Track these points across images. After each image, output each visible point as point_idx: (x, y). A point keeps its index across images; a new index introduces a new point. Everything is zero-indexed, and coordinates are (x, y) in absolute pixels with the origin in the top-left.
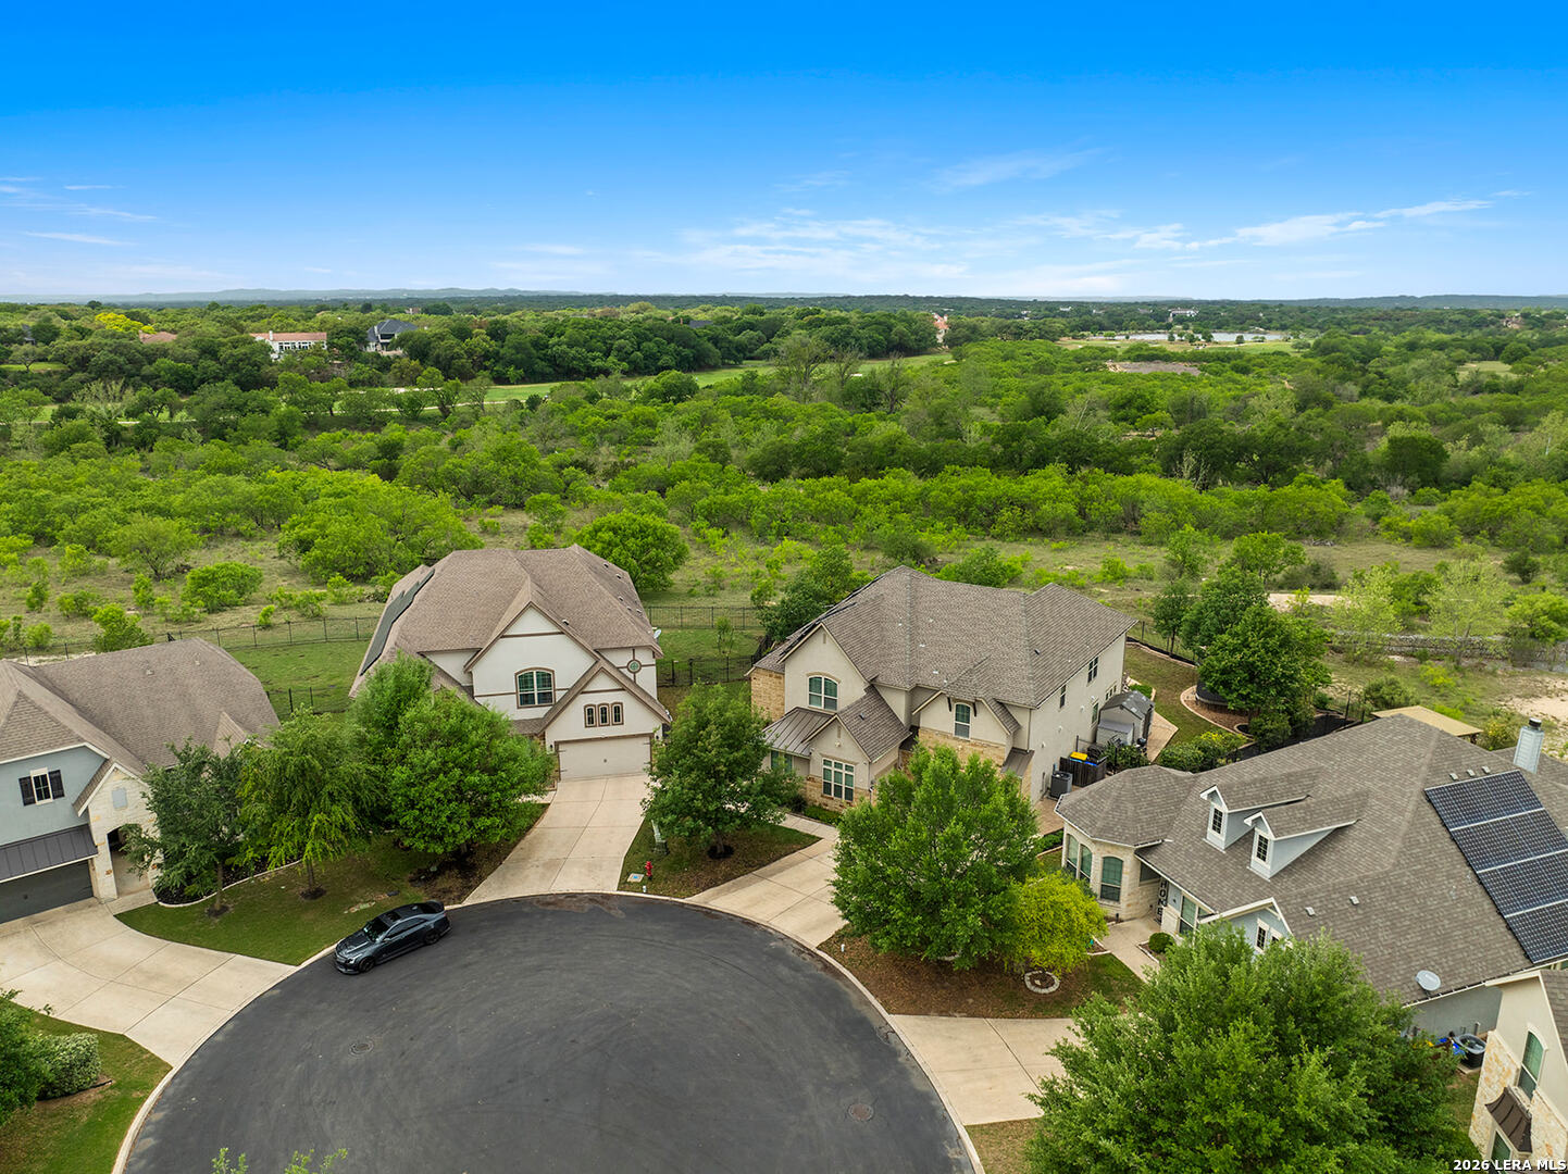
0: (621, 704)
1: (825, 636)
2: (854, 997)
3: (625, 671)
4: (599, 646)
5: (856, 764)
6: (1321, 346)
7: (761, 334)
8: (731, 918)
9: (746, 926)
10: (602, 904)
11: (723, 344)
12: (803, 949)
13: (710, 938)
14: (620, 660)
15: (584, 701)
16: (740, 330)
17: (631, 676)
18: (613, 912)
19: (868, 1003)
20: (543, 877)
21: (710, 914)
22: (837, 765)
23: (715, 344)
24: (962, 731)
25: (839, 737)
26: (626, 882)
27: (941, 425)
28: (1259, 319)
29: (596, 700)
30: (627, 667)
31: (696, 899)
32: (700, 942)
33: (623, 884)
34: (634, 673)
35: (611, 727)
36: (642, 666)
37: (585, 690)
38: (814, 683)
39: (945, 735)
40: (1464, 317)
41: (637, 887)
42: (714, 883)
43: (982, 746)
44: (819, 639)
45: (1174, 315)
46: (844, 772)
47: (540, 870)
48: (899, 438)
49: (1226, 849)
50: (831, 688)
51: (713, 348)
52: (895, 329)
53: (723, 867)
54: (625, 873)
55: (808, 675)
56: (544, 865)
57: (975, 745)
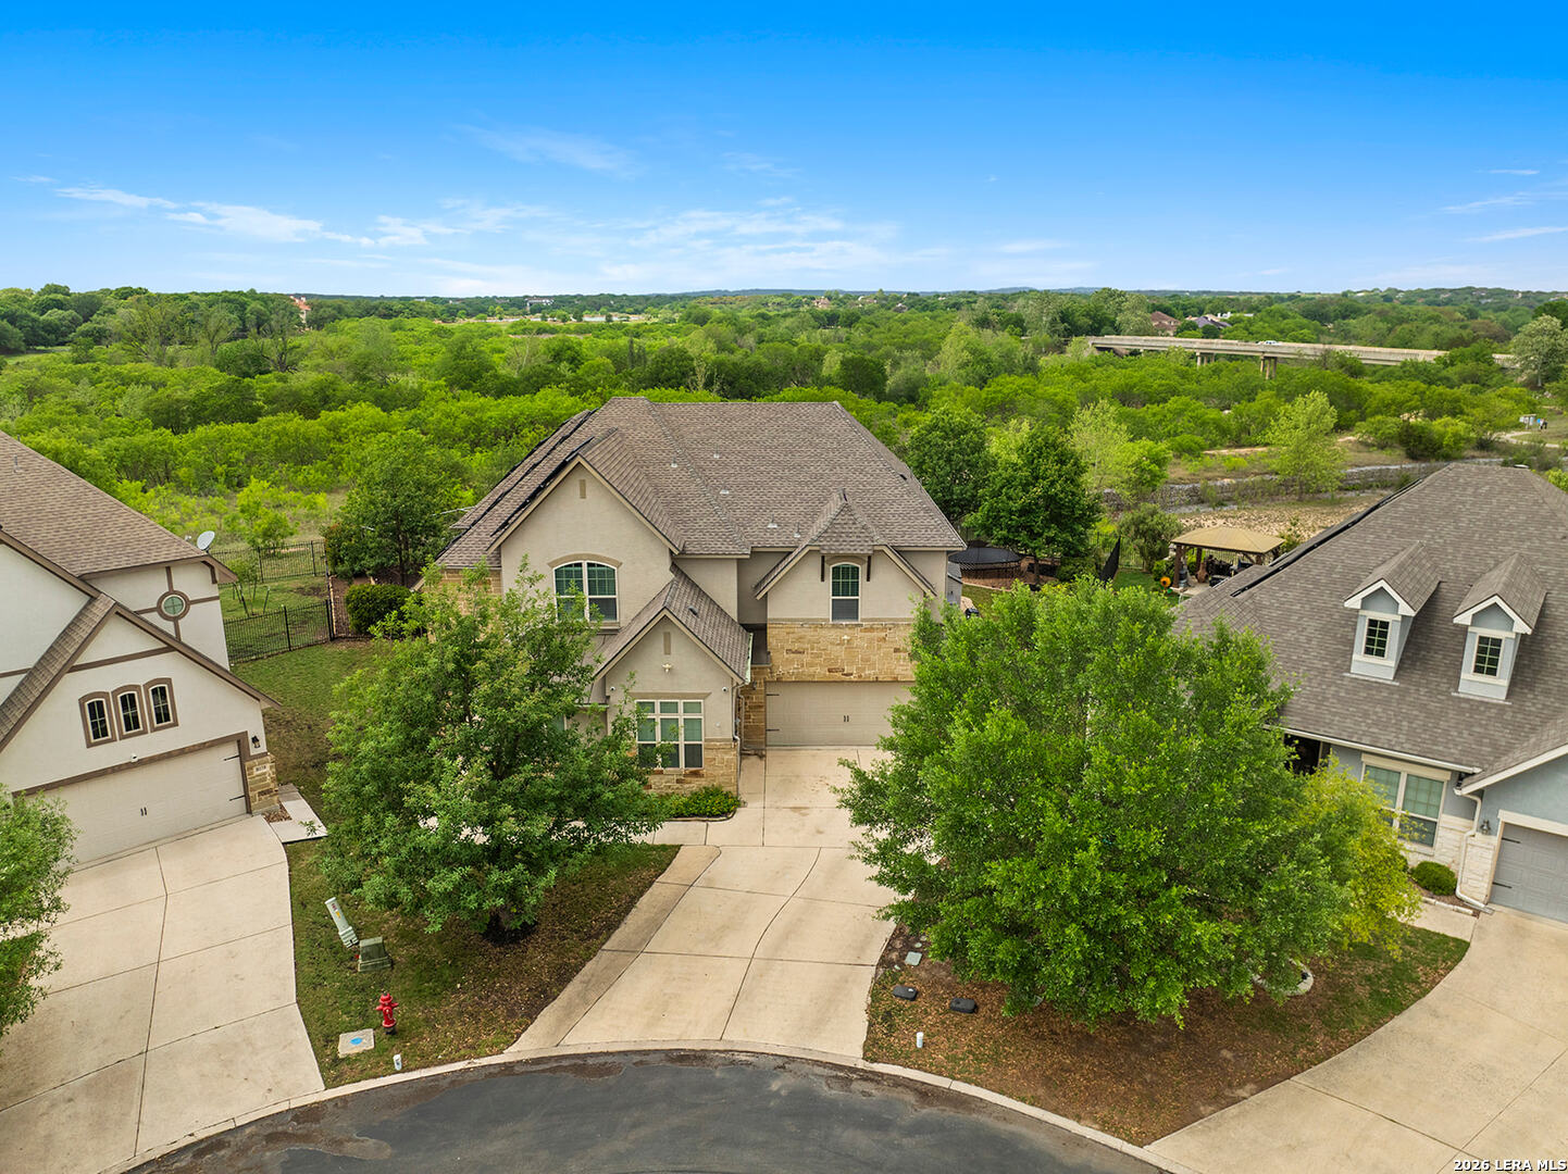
0: (169, 681)
1: (583, 483)
2: (1041, 1140)
3: (154, 618)
4: (89, 568)
5: (705, 696)
6: (693, 316)
7: (75, 313)
8: (640, 1062)
9: (684, 1067)
10: (306, 1138)
11: (24, 322)
12: (843, 1074)
13: (635, 1126)
14: (142, 593)
15: (75, 687)
16: (44, 308)
17: (168, 627)
18: (350, 1148)
19: (1079, 1141)
20: (100, 1125)
21: (584, 1066)
22: (665, 707)
23: (12, 322)
24: (845, 609)
25: (668, 652)
26: (337, 1061)
27: (364, 379)
28: (611, 306)
29: (105, 682)
30: (158, 609)
31: (530, 1044)
32: (621, 1146)
33: (333, 1068)
34: (175, 620)
35: (150, 736)
36: (189, 603)
37: (79, 661)
38: (566, 576)
39: (817, 625)
40: (783, 299)
41: (374, 1063)
42: (541, 998)
43: (884, 629)
44: (573, 489)
45: (531, 305)
46: (681, 716)
47: (83, 1106)
48: (332, 383)
49: (1396, 678)
50: (603, 578)
51: (10, 327)
52: (249, 308)
53: (538, 958)
54: (324, 1041)
55: (551, 565)
56: (89, 1088)
57: (871, 629)
